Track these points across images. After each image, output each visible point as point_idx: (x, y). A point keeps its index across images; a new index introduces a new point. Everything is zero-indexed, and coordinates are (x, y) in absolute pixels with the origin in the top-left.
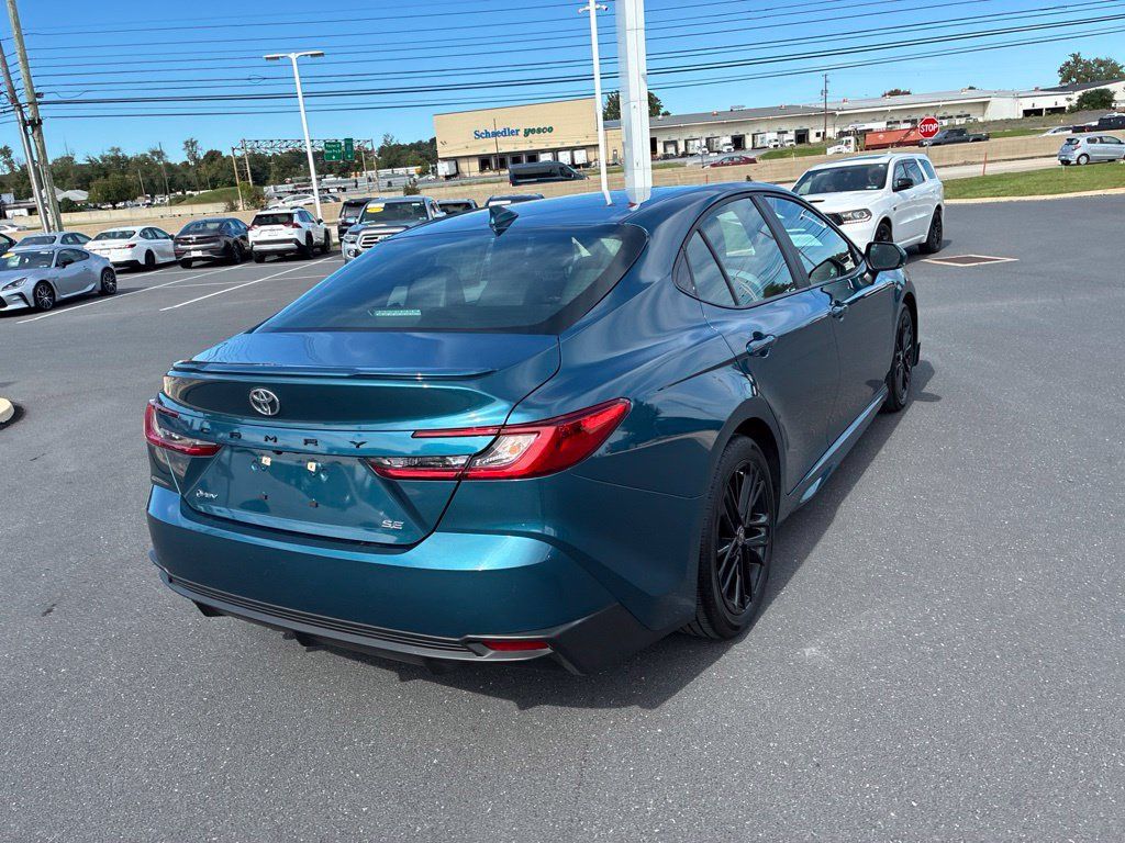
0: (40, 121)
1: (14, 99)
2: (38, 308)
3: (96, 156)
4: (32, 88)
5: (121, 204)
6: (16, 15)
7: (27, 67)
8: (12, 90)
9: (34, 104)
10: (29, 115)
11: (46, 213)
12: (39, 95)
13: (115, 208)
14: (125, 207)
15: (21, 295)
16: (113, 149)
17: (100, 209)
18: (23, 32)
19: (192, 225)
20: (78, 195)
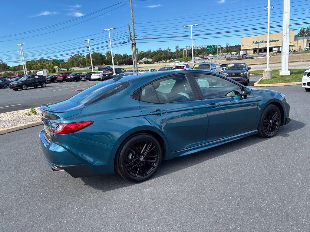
0: (135, 44)
1: (131, 39)
3: (156, 50)
4: (135, 36)
5: (159, 62)
6: (133, 19)
7: (134, 31)
8: (131, 37)
9: (135, 40)
10: (133, 42)
12: (136, 38)
13: (157, 63)
14: (160, 63)
16: (159, 49)
17: (154, 63)
18: (134, 23)
19: (161, 68)
20: (150, 60)
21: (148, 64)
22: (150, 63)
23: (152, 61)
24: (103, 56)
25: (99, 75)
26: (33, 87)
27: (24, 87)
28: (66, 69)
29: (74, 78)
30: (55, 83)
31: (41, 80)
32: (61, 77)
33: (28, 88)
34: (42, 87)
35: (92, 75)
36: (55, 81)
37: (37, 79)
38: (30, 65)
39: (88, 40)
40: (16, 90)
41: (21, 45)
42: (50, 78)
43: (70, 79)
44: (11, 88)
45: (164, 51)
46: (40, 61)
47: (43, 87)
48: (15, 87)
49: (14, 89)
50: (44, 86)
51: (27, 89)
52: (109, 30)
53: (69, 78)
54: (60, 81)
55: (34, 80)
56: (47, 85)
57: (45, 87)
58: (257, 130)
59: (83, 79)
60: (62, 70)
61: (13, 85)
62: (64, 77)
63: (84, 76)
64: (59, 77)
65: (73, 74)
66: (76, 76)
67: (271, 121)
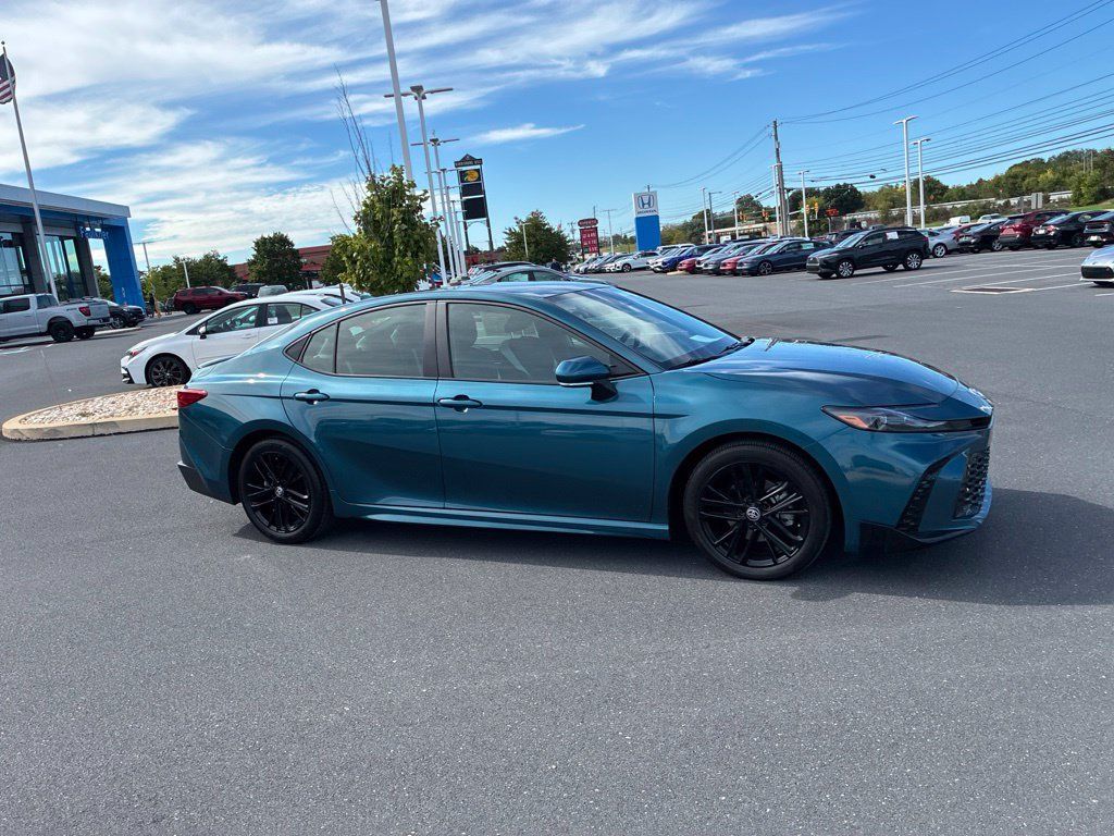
26: (881, 269)
27: (845, 269)
29: (1062, 232)
30: (993, 251)
31: (907, 246)
32: (1015, 229)
33: (856, 272)
34: (907, 269)
36: (996, 245)
37: (892, 241)
38: (1017, 177)
40: (825, 276)
42: (979, 233)
43: (1046, 236)
44: (812, 270)
47: (910, 269)
48: (817, 268)
49: (820, 275)
50: (914, 265)
51: (852, 276)
53: (1042, 232)
54: (1014, 246)
55: (880, 245)
56: (926, 263)
57: (919, 268)
58: (666, 528)
59: (1094, 238)
61: (815, 260)
62: (1026, 230)
63: (1101, 224)
64: (1009, 232)
65: (1063, 217)
66: (1072, 227)
67: (752, 512)
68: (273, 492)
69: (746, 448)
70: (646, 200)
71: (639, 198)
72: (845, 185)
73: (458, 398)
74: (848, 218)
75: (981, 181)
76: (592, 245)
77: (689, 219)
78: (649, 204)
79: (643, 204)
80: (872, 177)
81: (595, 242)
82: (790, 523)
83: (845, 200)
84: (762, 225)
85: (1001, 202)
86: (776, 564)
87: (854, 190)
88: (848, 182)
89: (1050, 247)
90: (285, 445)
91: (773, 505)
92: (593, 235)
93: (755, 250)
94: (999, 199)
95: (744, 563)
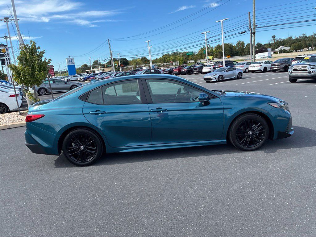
0: (255, 33)
1: (250, 27)
2: (218, 81)
3: (298, 36)
4: (255, 24)
5: (299, 50)
6: (255, 6)
7: (255, 19)
8: (250, 25)
9: (255, 28)
10: (253, 31)
11: (252, 56)
12: (256, 26)
13: (296, 52)
14: (300, 51)
15: (215, 78)
16: (303, 34)
17: (293, 52)
18: (256, 10)
19: (278, 60)
20: (288, 48)
21: (285, 53)
22: (287, 52)
23: (290, 50)
24: (233, 46)
25: (210, 68)
28: (194, 62)
29: (188, 71)
32: (177, 70)
35: (204, 68)
37: (152, 72)
38: (165, 58)
39: (205, 33)
41: (148, 41)
42: (168, 71)
43: (184, 72)
45: (309, 37)
46: (174, 54)
52: (222, 21)
53: (183, 71)
58: (226, 140)
59: (195, 72)
60: (191, 62)
62: (179, 70)
63: (196, 69)
64: (175, 71)
65: (187, 67)
66: (190, 70)
67: (250, 133)
68: (79, 148)
69: (249, 115)
70: (70, 60)
71: (68, 60)
72: (124, 58)
73: (157, 109)
74: (125, 67)
75: (157, 59)
76: (52, 74)
77: (81, 67)
78: (72, 61)
79: (70, 62)
80: (137, 56)
81: (53, 73)
82: (258, 134)
83: (125, 62)
84: (102, 69)
85: (162, 64)
86: (256, 146)
87: (126, 60)
88: (125, 57)
89: (185, 74)
90: (85, 131)
91: (254, 130)
92: (53, 70)
93: (113, 75)
94: (161, 63)
95: (248, 147)
